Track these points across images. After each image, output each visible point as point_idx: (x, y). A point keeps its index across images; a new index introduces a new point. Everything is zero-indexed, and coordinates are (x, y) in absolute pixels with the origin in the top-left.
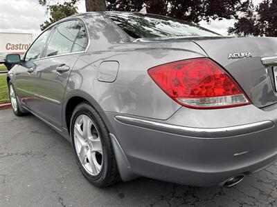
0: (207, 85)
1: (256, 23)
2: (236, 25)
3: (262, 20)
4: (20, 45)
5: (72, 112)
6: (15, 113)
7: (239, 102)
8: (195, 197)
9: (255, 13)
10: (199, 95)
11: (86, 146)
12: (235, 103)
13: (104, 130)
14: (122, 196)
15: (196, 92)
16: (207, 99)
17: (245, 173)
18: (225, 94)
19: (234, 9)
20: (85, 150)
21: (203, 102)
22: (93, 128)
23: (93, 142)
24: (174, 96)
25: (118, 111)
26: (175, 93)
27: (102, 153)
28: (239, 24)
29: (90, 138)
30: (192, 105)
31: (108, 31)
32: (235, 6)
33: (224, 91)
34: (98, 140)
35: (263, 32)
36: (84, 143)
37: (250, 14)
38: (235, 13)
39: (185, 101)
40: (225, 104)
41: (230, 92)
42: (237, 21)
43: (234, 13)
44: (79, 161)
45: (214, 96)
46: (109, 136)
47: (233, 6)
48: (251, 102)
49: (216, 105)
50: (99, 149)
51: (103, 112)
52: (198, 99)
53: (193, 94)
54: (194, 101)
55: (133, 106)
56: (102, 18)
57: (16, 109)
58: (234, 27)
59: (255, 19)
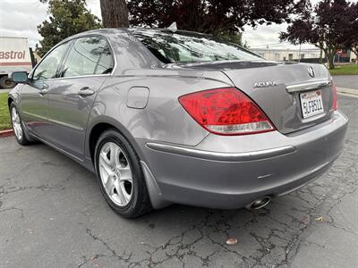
0: (233, 113)
1: (314, 26)
2: (289, 29)
3: (321, 24)
4: (12, 52)
5: (97, 139)
6: (18, 141)
7: (265, 129)
8: (226, 225)
9: (313, 14)
10: (226, 122)
11: (114, 176)
12: (261, 129)
13: (134, 157)
14: (152, 226)
15: (224, 120)
16: (234, 126)
17: (270, 195)
18: (251, 121)
19: (285, 10)
20: (113, 180)
21: (230, 129)
22: (121, 156)
23: (121, 171)
24: (204, 123)
25: (149, 138)
26: (204, 121)
27: (131, 181)
28: (293, 28)
29: (119, 166)
30: (219, 132)
31: (132, 47)
32: (287, 8)
33: (249, 118)
34: (128, 168)
35: (322, 39)
36: (111, 173)
37: (307, 15)
38: (287, 16)
39: (213, 128)
40: (251, 131)
41: (256, 119)
42: (291, 24)
43: (285, 16)
44: (105, 192)
45: (241, 123)
46: (139, 163)
47: (284, 8)
48: (275, 129)
49: (242, 131)
50: (129, 177)
51: (133, 139)
52: (226, 126)
53: (220, 122)
54: (221, 128)
55: (163, 133)
56: (126, 35)
57: (20, 137)
58: (287, 32)
59: (313, 23)
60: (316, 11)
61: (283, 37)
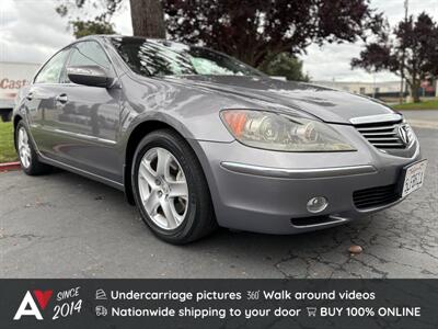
2: (362, 54)
3: (402, 48)
19: (361, 26)
28: (367, 53)
32: (363, 22)
37: (384, 37)
38: (363, 33)
42: (364, 48)
43: (360, 33)
47: (359, 22)
58: (359, 58)
59: (391, 46)
60: (395, 33)
61: (355, 63)
